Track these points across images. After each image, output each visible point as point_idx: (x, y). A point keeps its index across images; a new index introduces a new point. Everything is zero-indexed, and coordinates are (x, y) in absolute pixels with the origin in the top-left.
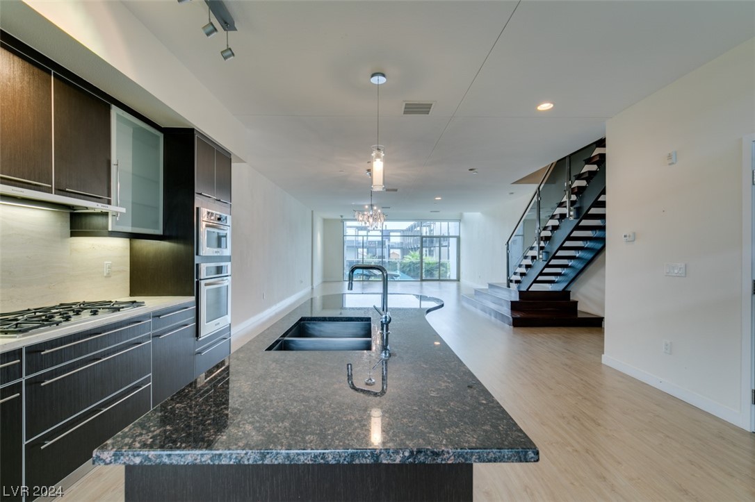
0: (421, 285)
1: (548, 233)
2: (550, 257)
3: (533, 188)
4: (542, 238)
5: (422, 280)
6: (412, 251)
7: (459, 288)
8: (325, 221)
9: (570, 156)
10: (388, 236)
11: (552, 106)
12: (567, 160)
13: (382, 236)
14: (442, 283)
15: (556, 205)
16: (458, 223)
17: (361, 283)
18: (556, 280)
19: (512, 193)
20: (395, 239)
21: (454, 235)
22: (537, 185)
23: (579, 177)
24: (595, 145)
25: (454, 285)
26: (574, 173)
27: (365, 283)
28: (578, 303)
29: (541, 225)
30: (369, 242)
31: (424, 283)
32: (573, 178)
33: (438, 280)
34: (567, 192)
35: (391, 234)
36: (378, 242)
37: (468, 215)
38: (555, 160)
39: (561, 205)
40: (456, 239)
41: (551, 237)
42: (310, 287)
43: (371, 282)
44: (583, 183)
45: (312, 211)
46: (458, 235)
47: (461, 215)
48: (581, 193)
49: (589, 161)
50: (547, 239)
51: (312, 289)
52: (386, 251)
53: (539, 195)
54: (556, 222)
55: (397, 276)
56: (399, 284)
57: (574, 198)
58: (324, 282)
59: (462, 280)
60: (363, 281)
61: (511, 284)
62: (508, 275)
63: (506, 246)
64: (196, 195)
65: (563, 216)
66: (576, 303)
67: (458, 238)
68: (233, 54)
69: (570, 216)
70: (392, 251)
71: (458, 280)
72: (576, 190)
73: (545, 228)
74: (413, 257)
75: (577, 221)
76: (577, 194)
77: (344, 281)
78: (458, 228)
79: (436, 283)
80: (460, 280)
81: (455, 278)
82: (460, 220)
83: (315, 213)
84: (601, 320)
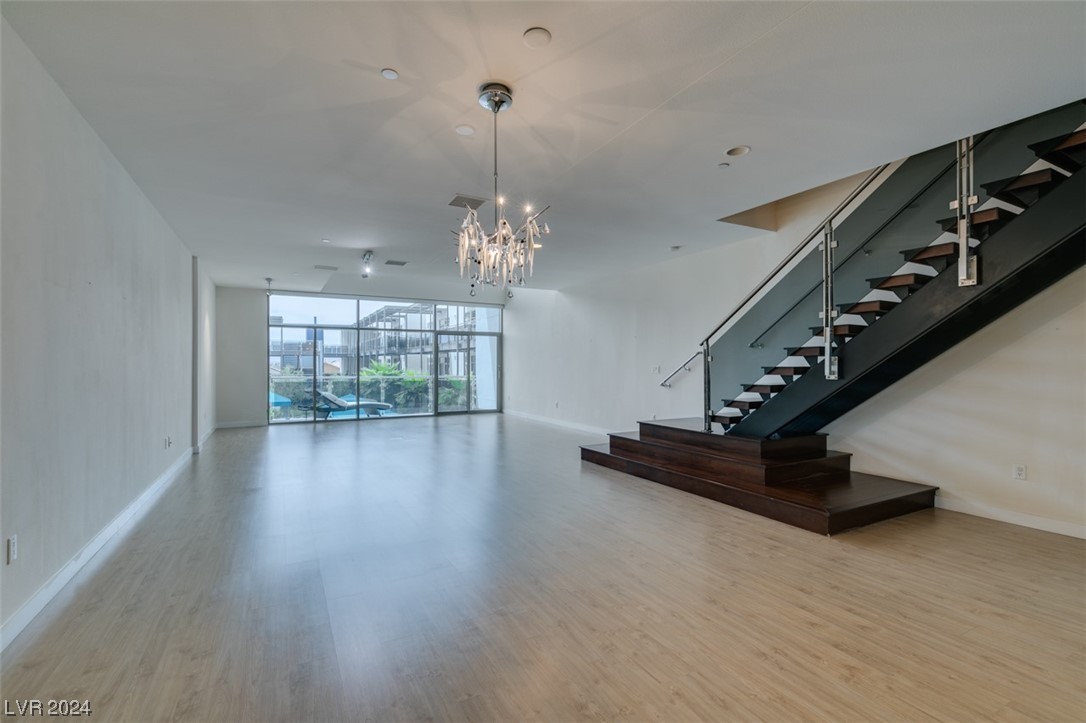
1: (856, 319)
4: (837, 328)
5: (438, 414)
6: (374, 359)
7: (501, 426)
8: (219, 289)
14: (473, 417)
16: (496, 311)
17: (311, 426)
19: (677, 248)
21: (486, 329)
23: (1005, 186)
25: (493, 419)
27: (319, 427)
28: (853, 458)
31: (443, 420)
32: (980, 191)
33: (466, 413)
34: (963, 223)
37: (525, 293)
39: (917, 255)
40: (495, 338)
41: (863, 327)
42: (189, 450)
45: (194, 258)
46: (497, 330)
47: (506, 295)
50: (856, 329)
51: (195, 454)
55: (382, 408)
56: (384, 424)
58: (219, 431)
59: (508, 410)
60: (315, 422)
61: (713, 423)
62: (708, 408)
66: (846, 458)
67: (500, 337)
69: (969, 277)
71: (500, 410)
72: (993, 217)
73: (848, 309)
74: (378, 371)
77: (269, 424)
78: (497, 319)
79: (463, 418)
80: (504, 411)
81: (494, 407)
82: (504, 305)
83: (200, 262)
84: (932, 492)
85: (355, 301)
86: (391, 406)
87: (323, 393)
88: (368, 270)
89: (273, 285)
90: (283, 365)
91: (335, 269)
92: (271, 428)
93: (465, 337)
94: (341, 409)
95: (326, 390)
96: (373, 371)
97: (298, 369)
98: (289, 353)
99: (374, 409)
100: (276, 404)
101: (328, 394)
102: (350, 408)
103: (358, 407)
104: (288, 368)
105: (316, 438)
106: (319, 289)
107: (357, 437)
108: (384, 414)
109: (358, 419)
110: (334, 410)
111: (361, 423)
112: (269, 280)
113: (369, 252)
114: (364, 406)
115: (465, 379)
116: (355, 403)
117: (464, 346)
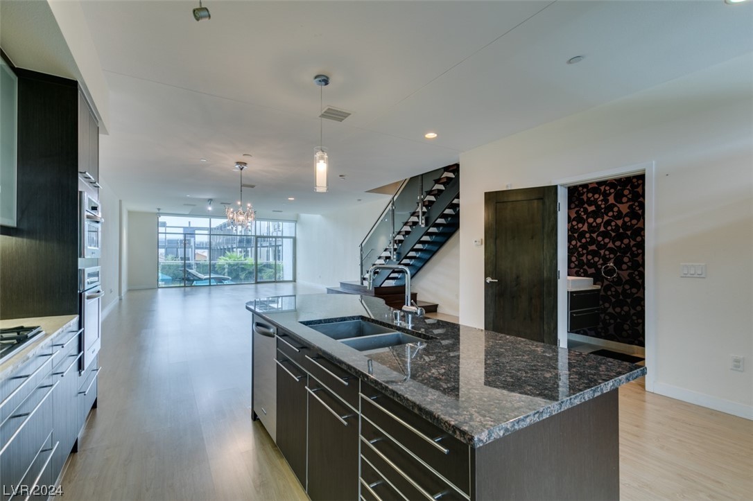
0: (256, 289)
1: (400, 237)
2: (402, 257)
3: (387, 198)
4: (396, 241)
5: (257, 283)
6: (229, 251)
7: (295, 289)
8: (130, 213)
9: (422, 175)
10: (193, 234)
11: (436, 135)
12: (420, 178)
13: (185, 234)
14: (278, 284)
15: (409, 215)
16: (293, 224)
17: (183, 289)
18: (399, 276)
20: (202, 238)
21: (288, 235)
22: (392, 196)
23: (429, 193)
24: (443, 170)
25: (291, 285)
26: (427, 189)
27: (187, 289)
28: (418, 295)
29: (395, 231)
30: (168, 240)
31: (259, 285)
32: (425, 194)
33: (274, 282)
34: (420, 205)
35: (197, 232)
36: (181, 240)
37: (305, 216)
38: (408, 177)
39: (413, 214)
40: (292, 240)
41: (403, 241)
42: (118, 297)
43: (194, 288)
44: (432, 198)
45: (120, 201)
46: (293, 235)
47: (298, 216)
48: (430, 206)
49: (437, 182)
50: (401, 241)
51: (120, 299)
52: (189, 251)
53: (393, 204)
54: (407, 228)
55: (225, 279)
56: (227, 288)
57: (425, 209)
58: (129, 290)
59: (298, 280)
60: (185, 286)
61: (364, 281)
62: (362, 274)
63: (360, 248)
64: (79, 174)
65: (415, 224)
67: (295, 239)
68: (209, 16)
69: (422, 224)
70: (198, 251)
71: (294, 280)
72: (427, 203)
73: (399, 233)
74: (230, 258)
75: (427, 228)
76: (427, 206)
77: (159, 288)
78: (293, 229)
79: (273, 285)
80: (297, 281)
81: (291, 279)
82: (296, 221)
83: (123, 203)
84: (436, 306)
85: (209, 219)
86: (230, 278)
87: (190, 271)
88: (210, 208)
89: (161, 211)
90: (167, 254)
91: (194, 205)
92: (159, 290)
93: (274, 239)
94: (200, 279)
95: (192, 269)
96: (227, 258)
97: (177, 257)
98: (170, 246)
99: (220, 280)
100: (162, 280)
101: (193, 271)
102: (205, 279)
103: (210, 279)
104: (170, 256)
105: (185, 294)
106: (188, 213)
107: (210, 293)
108: (226, 282)
109: (210, 285)
110: (196, 280)
111: (212, 287)
112: (159, 209)
113: (210, 200)
114: (213, 278)
115: (274, 263)
116: (208, 277)
117: (274, 244)
